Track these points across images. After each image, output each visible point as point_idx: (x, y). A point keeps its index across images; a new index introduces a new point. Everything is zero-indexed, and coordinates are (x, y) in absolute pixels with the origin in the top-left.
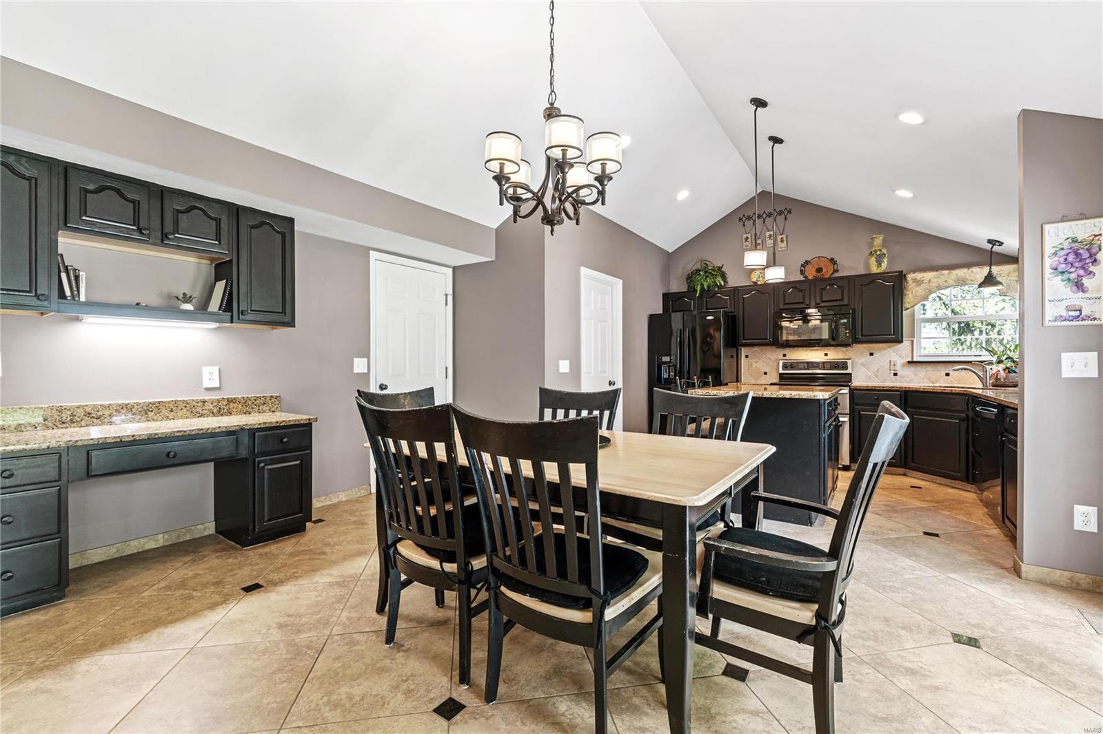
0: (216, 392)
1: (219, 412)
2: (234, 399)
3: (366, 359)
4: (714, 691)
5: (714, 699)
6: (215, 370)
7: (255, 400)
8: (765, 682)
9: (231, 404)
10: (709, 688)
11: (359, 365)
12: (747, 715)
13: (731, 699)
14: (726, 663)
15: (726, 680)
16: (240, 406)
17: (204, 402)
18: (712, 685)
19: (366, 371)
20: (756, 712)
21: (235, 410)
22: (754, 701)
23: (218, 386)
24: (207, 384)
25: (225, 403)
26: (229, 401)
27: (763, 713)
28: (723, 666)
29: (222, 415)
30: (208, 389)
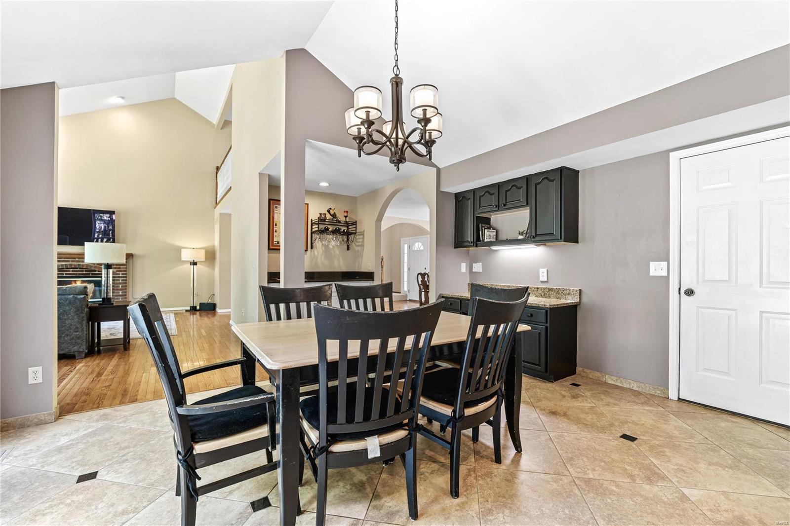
0: (546, 284)
1: (544, 295)
2: (552, 288)
3: (665, 263)
4: (262, 485)
5: (258, 482)
6: (545, 270)
7: (564, 291)
8: (238, 513)
9: (550, 291)
10: (266, 484)
11: (657, 269)
12: (235, 488)
13: (250, 488)
14: (273, 505)
15: (262, 495)
16: (555, 293)
17: (538, 288)
18: (266, 487)
19: (666, 275)
20: (232, 493)
21: (552, 295)
22: (237, 497)
23: (546, 280)
24: (542, 279)
25: (547, 290)
26: (550, 290)
27: (227, 495)
28: (271, 501)
29: (546, 297)
30: (542, 282)
